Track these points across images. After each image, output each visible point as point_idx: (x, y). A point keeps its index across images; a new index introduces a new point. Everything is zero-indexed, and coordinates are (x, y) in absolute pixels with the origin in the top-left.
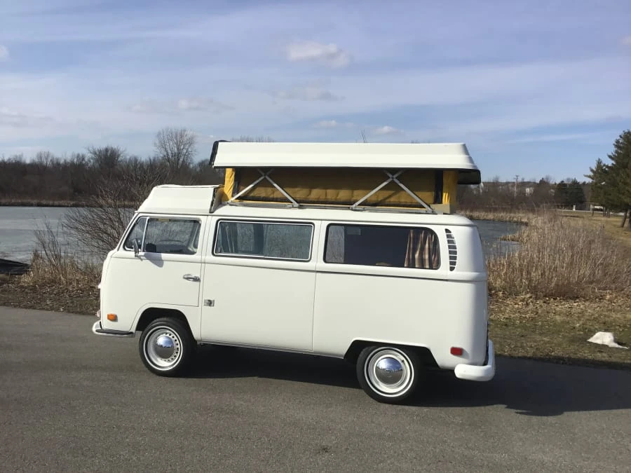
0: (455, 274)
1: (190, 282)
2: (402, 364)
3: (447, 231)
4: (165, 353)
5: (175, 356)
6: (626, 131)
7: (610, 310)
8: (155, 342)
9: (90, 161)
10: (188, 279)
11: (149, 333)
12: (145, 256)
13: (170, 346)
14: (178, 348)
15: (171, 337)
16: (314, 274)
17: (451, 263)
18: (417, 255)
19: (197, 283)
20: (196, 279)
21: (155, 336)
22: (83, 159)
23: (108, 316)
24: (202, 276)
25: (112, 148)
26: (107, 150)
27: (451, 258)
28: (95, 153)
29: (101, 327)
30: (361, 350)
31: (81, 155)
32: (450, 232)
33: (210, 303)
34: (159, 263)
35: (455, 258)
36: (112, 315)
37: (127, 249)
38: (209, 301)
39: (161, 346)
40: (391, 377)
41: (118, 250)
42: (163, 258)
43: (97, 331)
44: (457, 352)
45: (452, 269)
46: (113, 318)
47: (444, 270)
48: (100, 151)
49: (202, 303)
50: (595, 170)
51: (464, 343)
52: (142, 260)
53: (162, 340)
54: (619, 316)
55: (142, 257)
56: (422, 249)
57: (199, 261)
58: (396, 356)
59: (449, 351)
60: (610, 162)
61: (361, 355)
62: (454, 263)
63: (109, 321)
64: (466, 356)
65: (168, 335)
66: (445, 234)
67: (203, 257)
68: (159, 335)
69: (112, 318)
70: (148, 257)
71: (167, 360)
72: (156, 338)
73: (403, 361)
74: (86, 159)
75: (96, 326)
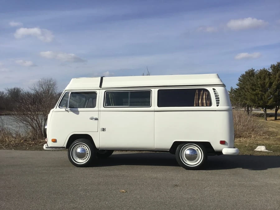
0: (220, 108)
1: (94, 121)
2: (197, 151)
3: (214, 89)
4: (81, 156)
5: (86, 157)
6: (243, 74)
7: (257, 140)
8: (76, 151)
9: (6, 94)
10: (91, 119)
11: (73, 147)
12: (70, 110)
13: (84, 152)
14: (88, 153)
15: (84, 148)
16: (154, 112)
17: (217, 103)
18: (200, 101)
19: (97, 121)
20: (96, 119)
21: (76, 148)
22: (3, 93)
23: (52, 140)
24: (99, 117)
25: (17, 88)
26: (14, 89)
27: (217, 101)
28: (9, 91)
29: (48, 146)
30: (178, 146)
31: (2, 92)
32: (215, 90)
33: (104, 130)
34: (77, 112)
35: (219, 101)
36: (54, 139)
37: (60, 107)
38: (103, 128)
39: (79, 153)
40: (192, 157)
41: (56, 108)
42: (79, 110)
43: (46, 148)
44: (223, 143)
45: (218, 106)
46: (55, 141)
47: (214, 106)
48: (11, 90)
49: (100, 130)
50: (230, 91)
51: (226, 138)
52: (68, 112)
53: (79, 150)
54: (261, 142)
55: (69, 111)
56: (202, 99)
57: (98, 110)
58: (194, 147)
59: (219, 142)
60: (237, 87)
61: (177, 149)
62: (219, 103)
63: (52, 142)
64: (227, 145)
65: (82, 147)
66: (213, 91)
67: (99, 108)
68: (78, 148)
69: (53, 140)
70: (72, 111)
71: (82, 159)
72: (77, 149)
73: (197, 150)
74: (5, 94)
75: (46, 146)
